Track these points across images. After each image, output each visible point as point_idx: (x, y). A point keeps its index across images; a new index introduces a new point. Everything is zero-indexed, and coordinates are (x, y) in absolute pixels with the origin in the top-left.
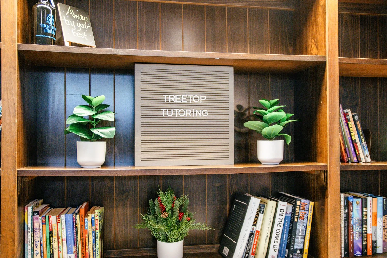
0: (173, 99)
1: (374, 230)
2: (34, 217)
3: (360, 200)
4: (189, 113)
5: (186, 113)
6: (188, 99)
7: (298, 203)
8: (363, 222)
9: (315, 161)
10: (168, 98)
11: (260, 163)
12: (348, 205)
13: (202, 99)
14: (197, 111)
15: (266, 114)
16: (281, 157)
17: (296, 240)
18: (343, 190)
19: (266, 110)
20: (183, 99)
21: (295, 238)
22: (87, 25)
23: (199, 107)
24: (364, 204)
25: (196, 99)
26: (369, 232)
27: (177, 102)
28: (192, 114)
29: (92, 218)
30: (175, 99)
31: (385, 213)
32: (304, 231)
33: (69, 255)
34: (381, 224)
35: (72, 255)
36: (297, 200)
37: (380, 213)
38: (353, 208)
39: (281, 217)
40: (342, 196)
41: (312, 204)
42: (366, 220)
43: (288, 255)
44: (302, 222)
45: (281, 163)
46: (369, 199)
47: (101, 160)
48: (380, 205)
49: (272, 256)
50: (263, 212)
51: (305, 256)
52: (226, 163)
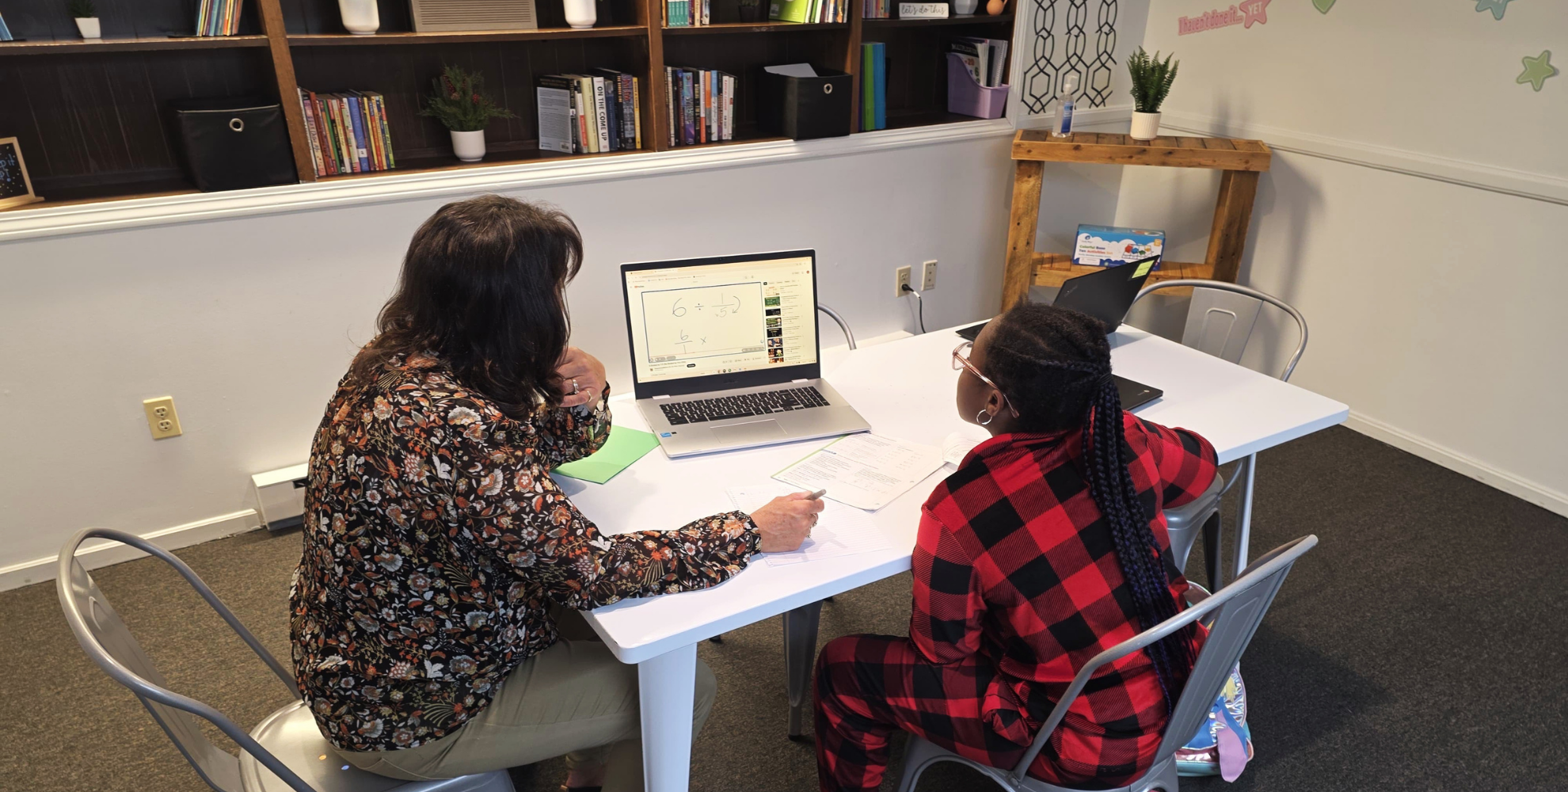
1: (708, 113)
2: (306, 101)
3: (690, 74)
7: (619, 79)
8: (696, 102)
9: (635, 23)
11: (568, 26)
12: (677, 81)
16: (593, 18)
17: (626, 127)
18: (667, 63)
21: (624, 125)
24: (696, 80)
26: (702, 115)
31: (720, 91)
32: (632, 115)
33: (360, 150)
34: (716, 105)
35: (364, 150)
36: (616, 75)
37: (715, 90)
38: (683, 85)
39: (601, 97)
40: (669, 69)
41: (635, 80)
42: (699, 100)
43: (621, 145)
44: (628, 104)
45: (595, 26)
46: (702, 73)
47: (375, 23)
48: (715, 81)
49: (605, 147)
50: (580, 91)
51: (639, 146)
52: (527, 26)
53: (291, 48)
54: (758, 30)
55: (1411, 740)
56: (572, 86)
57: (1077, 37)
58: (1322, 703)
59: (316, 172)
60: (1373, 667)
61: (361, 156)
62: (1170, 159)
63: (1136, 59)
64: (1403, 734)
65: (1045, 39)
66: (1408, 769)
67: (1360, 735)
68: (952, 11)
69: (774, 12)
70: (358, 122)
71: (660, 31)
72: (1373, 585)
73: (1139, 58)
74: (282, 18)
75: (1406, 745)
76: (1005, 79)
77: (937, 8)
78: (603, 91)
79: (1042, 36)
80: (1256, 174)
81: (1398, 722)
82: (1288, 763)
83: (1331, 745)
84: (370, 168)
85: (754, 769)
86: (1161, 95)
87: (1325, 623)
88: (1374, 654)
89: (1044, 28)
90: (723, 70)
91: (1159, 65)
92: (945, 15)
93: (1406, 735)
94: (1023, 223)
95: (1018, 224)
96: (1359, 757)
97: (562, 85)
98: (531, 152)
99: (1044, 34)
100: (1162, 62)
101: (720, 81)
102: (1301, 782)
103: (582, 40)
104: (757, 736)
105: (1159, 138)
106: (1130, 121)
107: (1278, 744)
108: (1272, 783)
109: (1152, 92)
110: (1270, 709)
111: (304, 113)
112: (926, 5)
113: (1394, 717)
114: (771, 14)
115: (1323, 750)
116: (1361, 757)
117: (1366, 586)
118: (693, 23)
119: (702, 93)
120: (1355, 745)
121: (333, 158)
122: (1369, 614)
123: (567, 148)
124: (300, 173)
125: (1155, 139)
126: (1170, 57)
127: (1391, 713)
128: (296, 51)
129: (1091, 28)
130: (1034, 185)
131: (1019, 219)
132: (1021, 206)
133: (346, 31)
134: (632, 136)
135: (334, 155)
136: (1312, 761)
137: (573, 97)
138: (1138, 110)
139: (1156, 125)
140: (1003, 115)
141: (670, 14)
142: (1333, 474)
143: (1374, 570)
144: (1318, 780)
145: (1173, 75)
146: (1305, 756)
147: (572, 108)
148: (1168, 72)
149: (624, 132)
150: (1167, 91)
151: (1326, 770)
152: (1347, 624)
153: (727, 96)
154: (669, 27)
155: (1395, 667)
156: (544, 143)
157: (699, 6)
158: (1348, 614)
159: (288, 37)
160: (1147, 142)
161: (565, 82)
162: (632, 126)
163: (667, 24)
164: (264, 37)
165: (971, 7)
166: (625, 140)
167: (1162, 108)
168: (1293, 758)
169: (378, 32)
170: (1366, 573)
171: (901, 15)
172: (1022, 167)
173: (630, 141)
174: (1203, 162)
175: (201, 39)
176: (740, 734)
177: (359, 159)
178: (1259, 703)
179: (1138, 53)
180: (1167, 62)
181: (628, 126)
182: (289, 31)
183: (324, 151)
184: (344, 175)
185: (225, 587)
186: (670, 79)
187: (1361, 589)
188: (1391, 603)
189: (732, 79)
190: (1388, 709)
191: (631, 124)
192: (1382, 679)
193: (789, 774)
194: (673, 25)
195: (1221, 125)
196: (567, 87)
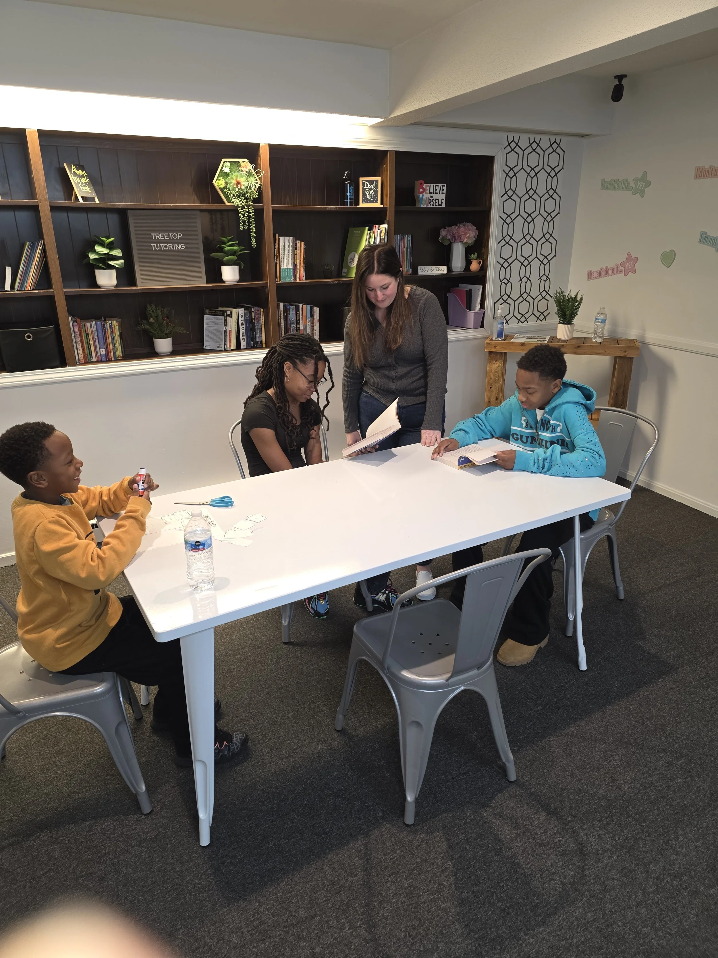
0: (158, 237)
1: (304, 327)
2: (74, 324)
3: (294, 307)
4: (171, 247)
5: (169, 247)
6: (169, 236)
7: (253, 310)
8: (298, 322)
9: (262, 280)
10: (155, 236)
11: (224, 282)
12: (286, 310)
13: (179, 236)
14: (176, 245)
15: (225, 248)
16: (237, 277)
17: (257, 335)
18: (279, 300)
19: (225, 245)
20: (165, 236)
21: (256, 334)
22: (87, 179)
23: (178, 242)
24: (297, 309)
25: (175, 236)
26: (301, 328)
27: (161, 238)
28: (173, 247)
29: (109, 324)
30: (160, 236)
31: (312, 316)
32: (261, 329)
33: (101, 350)
34: (310, 323)
35: (104, 350)
36: (251, 308)
37: (309, 315)
38: (289, 313)
39: (242, 319)
40: (282, 304)
41: (262, 310)
42: (299, 320)
43: (254, 345)
44: (258, 323)
45: (238, 282)
46: (301, 306)
47: (114, 282)
48: (309, 311)
49: (244, 346)
50: (231, 317)
51: (264, 346)
52: (201, 282)
53: (65, 296)
54: (332, 283)
55: (715, 713)
56: (225, 314)
57: (526, 283)
58: (659, 686)
59: (77, 361)
60: (696, 664)
61: (102, 353)
62: (579, 350)
63: (558, 295)
64: (710, 708)
65: (506, 284)
66: (711, 732)
67: (682, 708)
68: (449, 270)
69: (344, 273)
70: (101, 335)
71: (275, 284)
72: (703, 611)
73: (559, 294)
74: (61, 280)
75: (712, 716)
76: (482, 306)
77: (440, 269)
78: (243, 316)
79: (504, 283)
80: (631, 358)
81: (708, 700)
82: (631, 724)
83: (662, 714)
84: (106, 359)
85: (289, 715)
86: (574, 314)
87: (668, 634)
88: (698, 655)
89: (505, 278)
90: (314, 304)
91: (572, 298)
92: (445, 272)
93: (713, 709)
94: (493, 387)
95: (491, 388)
96: (679, 723)
97: (219, 314)
98: (200, 350)
99: (505, 281)
100: (573, 296)
101: (312, 311)
102: (638, 737)
103: (231, 290)
104: (295, 694)
105: (574, 338)
106: (556, 329)
107: (626, 711)
108: (618, 737)
109: (568, 313)
110: (624, 688)
111: (72, 330)
112: (434, 267)
113: (706, 697)
114: (343, 274)
115: (655, 717)
116: (680, 722)
117: (698, 611)
118: (296, 280)
119: (301, 316)
120: (677, 715)
121: (87, 354)
122: (698, 629)
123: (221, 348)
124: (67, 362)
125: (572, 339)
126: (578, 292)
127: (704, 694)
128: (69, 298)
129: (534, 278)
130: (499, 366)
131: (491, 385)
132: (492, 377)
133: (98, 287)
134: (260, 340)
135: (87, 352)
136: (647, 724)
137: (226, 320)
138: (560, 323)
139: (572, 331)
140: (482, 326)
141: (282, 275)
142: (687, 540)
143: (705, 601)
144: (649, 736)
145: (580, 303)
146: (643, 720)
147: (225, 326)
148: (577, 301)
149: (256, 338)
150: (577, 312)
151: (656, 730)
152: (683, 635)
153: (316, 318)
154: (281, 282)
155: (711, 664)
156: (207, 344)
157: (299, 271)
158: (684, 629)
159: (64, 290)
160: (566, 341)
161: (222, 312)
162: (260, 335)
163: (280, 280)
164: (52, 290)
165: (461, 267)
166: (256, 343)
167: (575, 321)
168: (635, 721)
169: (116, 286)
170: (699, 603)
171: (419, 273)
172: (491, 356)
173: (259, 343)
174: (598, 352)
175: (16, 292)
176: (285, 692)
177: (101, 354)
178: (617, 684)
179: (559, 291)
180: (576, 296)
181: (258, 335)
182: (65, 287)
183: (83, 350)
184: (92, 363)
185: (6, 594)
186: (282, 309)
187: (694, 613)
188: (714, 622)
189: (318, 308)
190: (703, 691)
191: (260, 334)
192: (701, 671)
193: (310, 719)
194: (283, 281)
195: (613, 331)
196: (223, 315)
